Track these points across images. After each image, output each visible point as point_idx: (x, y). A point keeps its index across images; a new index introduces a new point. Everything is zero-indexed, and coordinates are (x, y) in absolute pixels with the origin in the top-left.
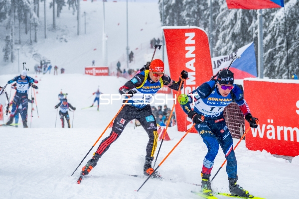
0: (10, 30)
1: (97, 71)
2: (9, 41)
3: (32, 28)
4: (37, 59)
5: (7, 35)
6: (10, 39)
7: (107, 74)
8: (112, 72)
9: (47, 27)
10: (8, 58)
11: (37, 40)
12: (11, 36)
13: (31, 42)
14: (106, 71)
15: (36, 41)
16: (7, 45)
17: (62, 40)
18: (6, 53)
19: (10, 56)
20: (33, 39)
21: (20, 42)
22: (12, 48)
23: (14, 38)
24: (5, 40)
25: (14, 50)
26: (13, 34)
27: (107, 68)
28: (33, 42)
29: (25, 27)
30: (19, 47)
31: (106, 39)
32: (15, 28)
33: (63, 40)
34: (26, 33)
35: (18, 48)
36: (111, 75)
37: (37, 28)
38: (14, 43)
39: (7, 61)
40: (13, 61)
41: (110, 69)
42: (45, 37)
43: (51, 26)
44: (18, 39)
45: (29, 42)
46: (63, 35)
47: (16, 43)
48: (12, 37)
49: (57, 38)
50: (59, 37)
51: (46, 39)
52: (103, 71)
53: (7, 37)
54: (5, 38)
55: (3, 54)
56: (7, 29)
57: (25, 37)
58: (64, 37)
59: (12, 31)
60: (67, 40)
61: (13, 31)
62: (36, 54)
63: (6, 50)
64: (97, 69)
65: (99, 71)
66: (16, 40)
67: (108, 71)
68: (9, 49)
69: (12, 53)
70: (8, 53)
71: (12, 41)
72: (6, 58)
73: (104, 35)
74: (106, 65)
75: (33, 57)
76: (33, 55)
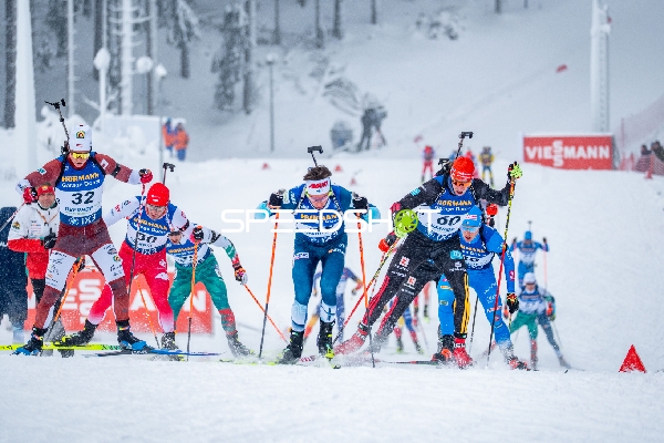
1: (570, 152)
2: (237, 31)
4: (339, 101)
5: (229, 9)
6: (242, 23)
7: (606, 164)
8: (628, 156)
10: (230, 98)
11: (343, 27)
12: (243, 14)
13: (320, 34)
14: (604, 152)
15: (337, 33)
16: (229, 46)
17: (435, 31)
18: (224, 77)
19: (239, 88)
20: (326, 25)
21: (277, 38)
22: (247, 58)
23: (256, 21)
24: (222, 29)
25: (253, 67)
26: (254, 4)
27: (608, 142)
28: (327, 37)
30: (272, 54)
31: (607, 28)
33: (440, 32)
35: (270, 58)
36: (622, 168)
38: (253, 39)
39: (226, 107)
40: (252, 107)
41: (618, 144)
42: (374, 20)
44: (271, 26)
45: (314, 35)
46: (438, 13)
47: (261, 42)
48: (250, 19)
49: (418, 23)
50: (425, 20)
51: (376, 27)
52: (592, 152)
53: (231, 17)
54: (221, 21)
55: (215, 78)
58: (445, 18)
60: (456, 29)
62: (338, 83)
63: (225, 67)
64: (567, 141)
65: (577, 150)
66: (263, 30)
67: (612, 152)
68: (236, 63)
69: (247, 79)
70: (232, 78)
71: (248, 33)
72: (224, 97)
73: (597, 13)
74: (602, 130)
75: (325, 95)
76: (328, 86)
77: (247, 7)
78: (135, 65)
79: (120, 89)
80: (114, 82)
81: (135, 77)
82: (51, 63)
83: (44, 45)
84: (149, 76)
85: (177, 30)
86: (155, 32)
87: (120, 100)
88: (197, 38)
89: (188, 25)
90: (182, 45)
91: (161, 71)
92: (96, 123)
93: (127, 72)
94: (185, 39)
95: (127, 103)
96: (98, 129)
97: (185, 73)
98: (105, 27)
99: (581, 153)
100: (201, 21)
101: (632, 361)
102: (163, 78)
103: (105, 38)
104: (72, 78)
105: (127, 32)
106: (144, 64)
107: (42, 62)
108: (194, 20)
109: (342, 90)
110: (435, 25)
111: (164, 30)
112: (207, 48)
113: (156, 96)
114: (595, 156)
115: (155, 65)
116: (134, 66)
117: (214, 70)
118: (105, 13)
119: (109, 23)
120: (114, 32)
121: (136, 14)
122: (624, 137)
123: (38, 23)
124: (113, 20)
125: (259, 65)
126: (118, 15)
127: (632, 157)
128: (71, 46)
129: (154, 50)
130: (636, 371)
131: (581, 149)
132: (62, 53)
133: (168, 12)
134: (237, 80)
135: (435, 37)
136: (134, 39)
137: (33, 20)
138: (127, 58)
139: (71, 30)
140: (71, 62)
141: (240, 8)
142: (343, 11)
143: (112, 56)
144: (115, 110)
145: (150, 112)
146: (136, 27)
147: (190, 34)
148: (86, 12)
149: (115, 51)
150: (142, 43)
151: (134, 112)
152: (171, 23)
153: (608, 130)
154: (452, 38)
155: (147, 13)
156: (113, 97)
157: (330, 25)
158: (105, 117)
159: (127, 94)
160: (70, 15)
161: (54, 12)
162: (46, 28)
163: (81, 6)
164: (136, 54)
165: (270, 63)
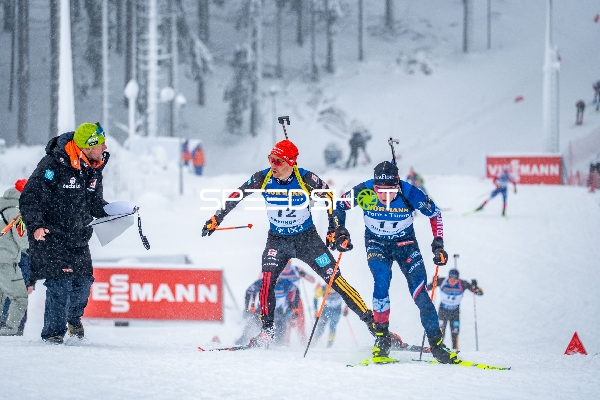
0: (250, 31)
1: (525, 170)
2: (245, 66)
3: (317, 26)
5: (238, 48)
6: (249, 59)
7: (556, 180)
8: (574, 173)
9: (365, 24)
10: (239, 123)
11: (336, 62)
12: (250, 52)
13: (315, 69)
14: (554, 170)
15: (329, 68)
16: (239, 79)
17: (412, 67)
18: (234, 105)
19: (246, 115)
20: (321, 62)
21: (278, 72)
22: (254, 90)
23: (263, 58)
24: (233, 64)
25: (258, 97)
26: (259, 45)
27: (558, 161)
28: (322, 72)
29: (295, 24)
30: (274, 86)
31: (557, 65)
32: (265, 24)
33: (416, 68)
34: (300, 41)
35: (273, 89)
36: (570, 183)
37: (334, 28)
38: (259, 74)
39: (236, 130)
40: (258, 130)
41: (566, 163)
42: (361, 58)
43: (378, 22)
44: (273, 62)
45: (310, 71)
46: (416, 51)
47: (266, 75)
48: (256, 56)
49: (398, 61)
50: (404, 58)
51: (363, 64)
52: (544, 170)
53: (240, 55)
54: (231, 58)
55: (226, 106)
56: (238, 27)
57: (296, 56)
58: (420, 56)
59: (255, 33)
60: (430, 66)
61: (260, 36)
62: (331, 111)
63: (235, 97)
64: (524, 161)
65: (531, 167)
66: (267, 65)
67: (561, 170)
68: (244, 93)
69: (254, 107)
70: (241, 106)
71: (254, 68)
72: (234, 122)
73: (549, 52)
74: (553, 151)
75: (319, 120)
76: (322, 113)
77: (254, 46)
78: (159, 94)
79: (147, 115)
80: (142, 109)
81: (159, 105)
82: (89, 92)
83: (83, 78)
84: (171, 104)
85: (195, 66)
86: (176, 68)
87: (146, 124)
88: (211, 73)
89: (204, 61)
90: (198, 78)
91: (181, 100)
92: (127, 143)
93: (152, 101)
94: (201, 73)
95: (153, 126)
96: (128, 148)
97: (201, 102)
98: (134, 62)
99: (535, 170)
100: (215, 58)
101: (576, 346)
102: (183, 106)
103: (134, 72)
104: (106, 105)
105: (153, 67)
106: (167, 94)
107: (81, 92)
108: (209, 57)
109: (334, 116)
110: (413, 62)
111: (184, 65)
112: (220, 81)
113: (177, 121)
114: (547, 172)
115: (176, 94)
116: (159, 96)
117: (226, 98)
118: (134, 51)
119: (137, 59)
120: (142, 67)
121: (160, 52)
122: (571, 158)
123: (78, 59)
124: (141, 57)
125: (264, 95)
126: (145, 53)
127: (578, 175)
128: (106, 79)
129: (176, 82)
130: (578, 354)
131: (535, 168)
132: (98, 84)
133: (187, 51)
134: (245, 108)
135: (412, 72)
136: (159, 73)
137: (73, 57)
138: (152, 89)
139: (106, 65)
140: (106, 92)
141: (248, 47)
142: (336, 51)
143: (140, 87)
144: (142, 132)
145: (171, 133)
146: (160, 63)
147: (205, 69)
148: (118, 50)
149: (142, 83)
150: (165, 75)
151: (159, 134)
152: (189, 59)
153: (558, 151)
154: (427, 73)
155: (169, 51)
156: (140, 122)
157: (324, 62)
158: (134, 138)
159: (153, 119)
160: (105, 52)
161: (91, 49)
162: (85, 64)
163: (114, 46)
164: (160, 85)
165: (273, 94)
